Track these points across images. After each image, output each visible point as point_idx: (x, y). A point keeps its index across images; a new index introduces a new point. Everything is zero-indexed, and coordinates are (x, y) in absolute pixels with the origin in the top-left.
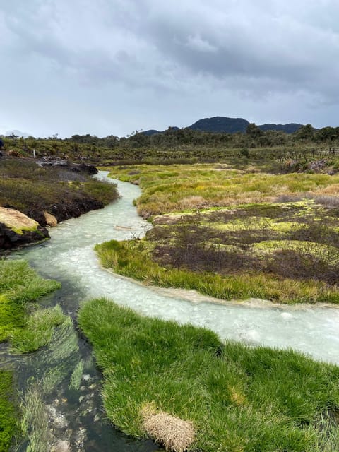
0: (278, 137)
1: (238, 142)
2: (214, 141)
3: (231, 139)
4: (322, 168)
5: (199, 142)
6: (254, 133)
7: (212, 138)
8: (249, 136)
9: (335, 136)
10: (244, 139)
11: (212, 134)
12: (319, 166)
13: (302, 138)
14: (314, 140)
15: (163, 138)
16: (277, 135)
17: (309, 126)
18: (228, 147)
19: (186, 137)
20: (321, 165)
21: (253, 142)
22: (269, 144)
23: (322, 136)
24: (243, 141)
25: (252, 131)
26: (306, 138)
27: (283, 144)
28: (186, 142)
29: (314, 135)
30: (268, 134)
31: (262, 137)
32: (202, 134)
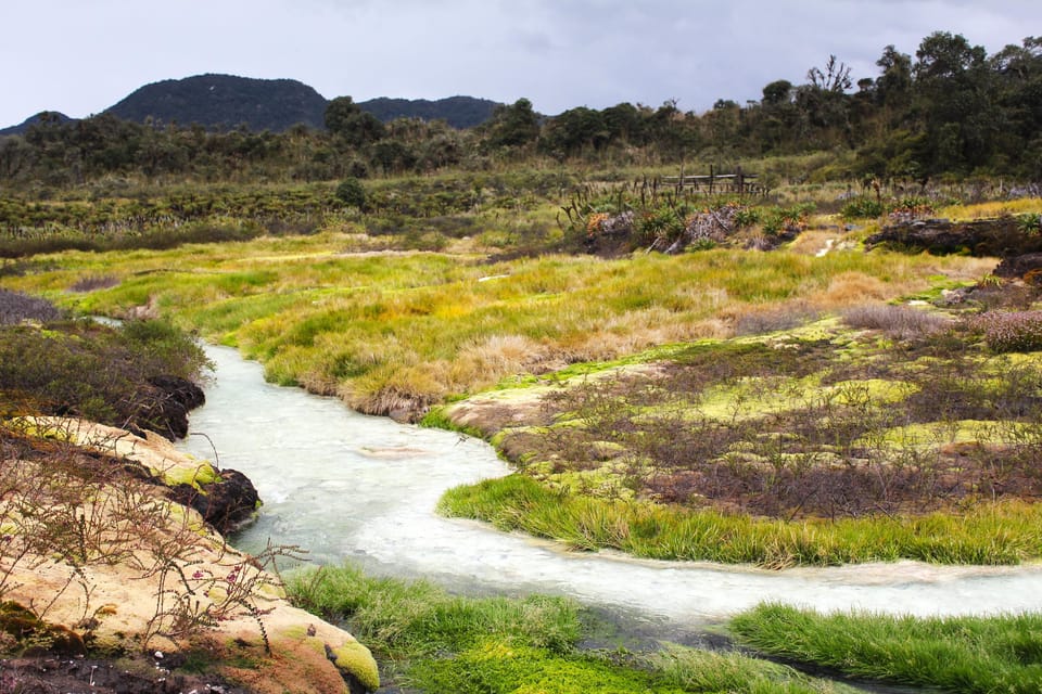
0: (435, 139)
1: (304, 161)
2: (218, 157)
3: (278, 148)
4: (728, 232)
5: (162, 162)
6: (353, 127)
7: (209, 149)
8: (337, 137)
9: (605, 134)
10: (322, 149)
11: (207, 135)
12: (720, 226)
13: (509, 142)
14: (544, 148)
15: (24, 152)
16: (430, 134)
17: (523, 106)
18: (273, 178)
19: (112, 146)
20: (725, 222)
21: (356, 158)
22: (409, 163)
23: (566, 135)
24: (321, 157)
25: (347, 121)
26: (521, 144)
27: (453, 162)
28: (115, 163)
29: (544, 132)
30: (400, 131)
31: (382, 142)
32: (168, 136)
